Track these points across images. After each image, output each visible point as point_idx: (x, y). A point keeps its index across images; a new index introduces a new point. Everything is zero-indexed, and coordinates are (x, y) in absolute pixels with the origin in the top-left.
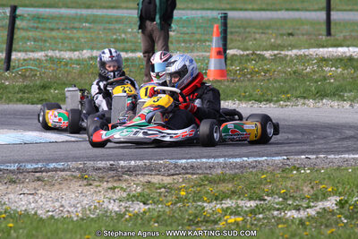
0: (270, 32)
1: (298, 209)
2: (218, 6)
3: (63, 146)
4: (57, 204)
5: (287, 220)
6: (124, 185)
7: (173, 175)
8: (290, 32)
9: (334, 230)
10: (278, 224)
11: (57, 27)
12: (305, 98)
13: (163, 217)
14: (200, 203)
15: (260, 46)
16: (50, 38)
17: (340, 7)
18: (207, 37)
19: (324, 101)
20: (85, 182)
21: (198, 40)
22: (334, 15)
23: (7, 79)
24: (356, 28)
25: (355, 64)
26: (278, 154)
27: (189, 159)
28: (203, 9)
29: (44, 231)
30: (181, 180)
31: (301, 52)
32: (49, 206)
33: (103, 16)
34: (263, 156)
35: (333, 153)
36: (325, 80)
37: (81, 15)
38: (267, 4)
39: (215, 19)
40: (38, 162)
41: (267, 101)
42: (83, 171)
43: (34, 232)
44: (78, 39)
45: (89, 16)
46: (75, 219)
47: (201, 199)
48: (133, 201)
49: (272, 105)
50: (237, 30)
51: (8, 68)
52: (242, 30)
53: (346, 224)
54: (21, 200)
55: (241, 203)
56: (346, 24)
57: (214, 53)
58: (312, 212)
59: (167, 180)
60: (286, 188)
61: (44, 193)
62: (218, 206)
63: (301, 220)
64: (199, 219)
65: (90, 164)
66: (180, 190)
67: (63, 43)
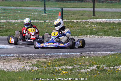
0: (76, 14)
1: (84, 69)
2: (60, 6)
3: (12, 49)
4: (10, 67)
5: (81, 72)
6: (31, 62)
7: (46, 58)
8: (82, 14)
9: (96, 76)
10: (78, 74)
11: (10, 12)
12: (87, 35)
13: (43, 71)
14: (54, 67)
15: (73, 19)
16: (8, 16)
17: (97, 7)
18: (57, 16)
19: (93, 36)
20: (19, 60)
21: (54, 17)
22: (96, 9)
24: (102, 13)
25: (102, 24)
26: (78, 52)
27: (51, 53)
28: (55, 7)
29: (6, 75)
30: (49, 60)
31: (86, 21)
32: (8, 68)
33: (25, 9)
34: (74, 53)
35: (95, 52)
36: (93, 29)
37: (18, 9)
38: (75, 6)
39: (59, 10)
40: (4, 54)
41: (75, 35)
42: (19, 57)
43: (3, 76)
44: (17, 16)
45: (20, 9)
46: (16, 72)
47: (55, 66)
48: (34, 66)
49: (77, 37)
50: (66, 13)
53: (99, 74)
55: (67, 67)
56: (99, 12)
58: (89, 70)
59: (44, 60)
60: (81, 63)
61: (6, 64)
62: (60, 68)
63: (86, 72)
64: (54, 72)
65: (20, 55)
66: (48, 63)
67: (12, 17)
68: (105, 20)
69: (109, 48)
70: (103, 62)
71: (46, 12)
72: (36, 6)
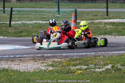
0: (90, 15)
1: (99, 68)
2: (74, 7)
3: (27, 50)
4: (26, 68)
5: (96, 72)
6: (46, 62)
7: (61, 58)
8: (96, 15)
9: (110, 75)
10: (93, 73)
12: (100, 35)
13: (58, 71)
14: (69, 67)
15: (87, 19)
16: (23, 17)
17: (111, 7)
18: (70, 17)
19: (106, 36)
20: (34, 61)
21: (68, 18)
22: (109, 10)
23: (10, 30)
24: (116, 13)
25: (116, 24)
26: (93, 52)
27: (66, 53)
28: (69, 8)
29: (22, 76)
30: (63, 60)
31: (99, 21)
32: (24, 68)
33: (39, 11)
34: (88, 53)
35: (110, 51)
36: (107, 29)
37: (32, 10)
38: (89, 6)
39: (73, 11)
40: (20, 55)
42: (34, 57)
43: (19, 76)
44: (31, 17)
45: (35, 10)
48: (49, 66)
50: (80, 14)
51: (10, 26)
53: (114, 73)
54: (15, 66)
55: (82, 67)
56: (113, 12)
57: (73, 21)
58: (104, 69)
59: (59, 60)
60: (96, 62)
61: (22, 64)
62: (75, 68)
63: (100, 72)
64: (69, 72)
65: (36, 55)
66: (63, 63)
67: (27, 19)
68: (119, 20)
69: (123, 48)
70: (117, 62)
71: (60, 13)
72: (49, 7)
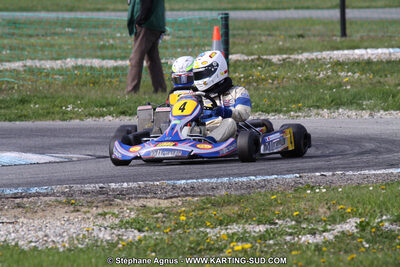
0: (278, 33)
1: (313, 233)
2: (218, 6)
3: (45, 167)
4: (40, 234)
5: (300, 245)
6: (116, 211)
7: (171, 198)
8: (300, 32)
9: (355, 256)
10: (291, 251)
12: (318, 107)
13: (161, 245)
14: (202, 229)
15: (266, 50)
16: (29, 46)
18: (206, 41)
19: (340, 110)
20: (72, 208)
21: (196, 45)
22: (350, 13)
24: (375, 27)
25: (374, 68)
26: (289, 172)
27: (189, 179)
28: (202, 9)
29: (27, 264)
30: (180, 203)
31: (313, 56)
32: (32, 236)
33: (89, 20)
34: (272, 174)
35: (352, 169)
36: (341, 86)
37: (63, 19)
38: (274, 3)
39: (214, 20)
40: (17, 186)
41: (273, 111)
42: (70, 195)
44: (60, 46)
45: (72, 19)
46: (61, 250)
47: (203, 224)
48: (126, 228)
49: (281, 116)
50: (240, 32)
52: (246, 32)
53: (367, 249)
55: (249, 228)
56: (363, 23)
58: (329, 236)
59: (165, 204)
60: (299, 210)
61: (25, 221)
62: (223, 232)
63: (317, 246)
64: (202, 247)
65: (76, 187)
66: (179, 214)
67: (43, 51)
68: (386, 51)
70: (379, 207)
